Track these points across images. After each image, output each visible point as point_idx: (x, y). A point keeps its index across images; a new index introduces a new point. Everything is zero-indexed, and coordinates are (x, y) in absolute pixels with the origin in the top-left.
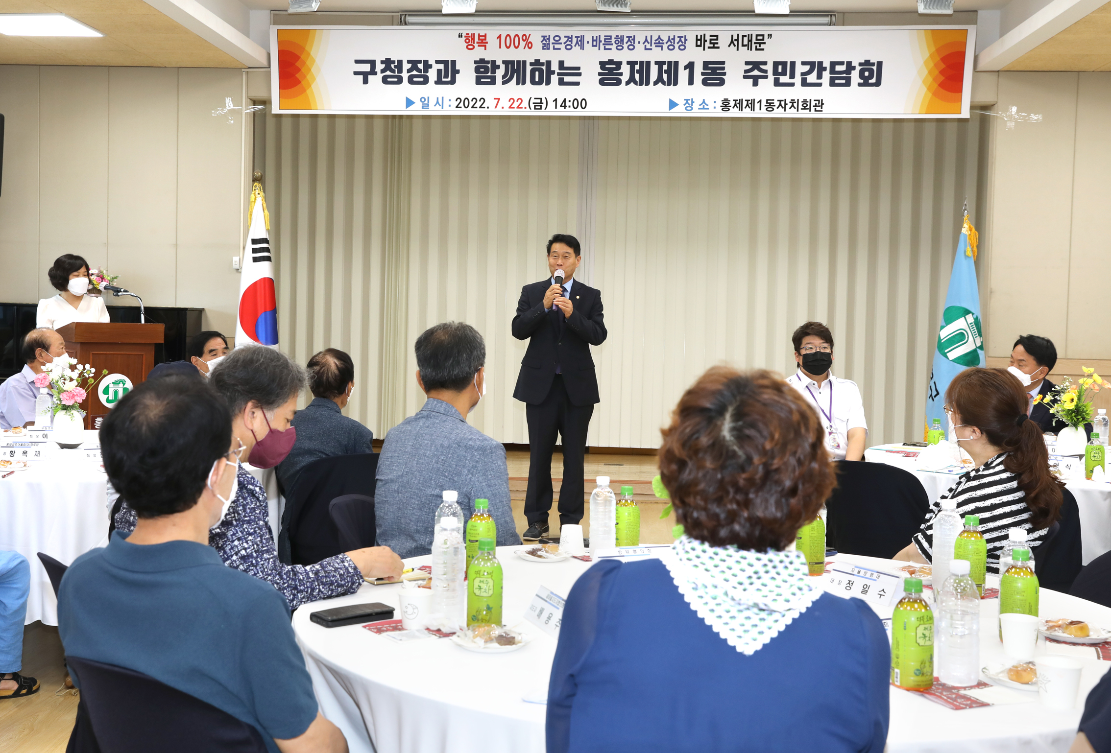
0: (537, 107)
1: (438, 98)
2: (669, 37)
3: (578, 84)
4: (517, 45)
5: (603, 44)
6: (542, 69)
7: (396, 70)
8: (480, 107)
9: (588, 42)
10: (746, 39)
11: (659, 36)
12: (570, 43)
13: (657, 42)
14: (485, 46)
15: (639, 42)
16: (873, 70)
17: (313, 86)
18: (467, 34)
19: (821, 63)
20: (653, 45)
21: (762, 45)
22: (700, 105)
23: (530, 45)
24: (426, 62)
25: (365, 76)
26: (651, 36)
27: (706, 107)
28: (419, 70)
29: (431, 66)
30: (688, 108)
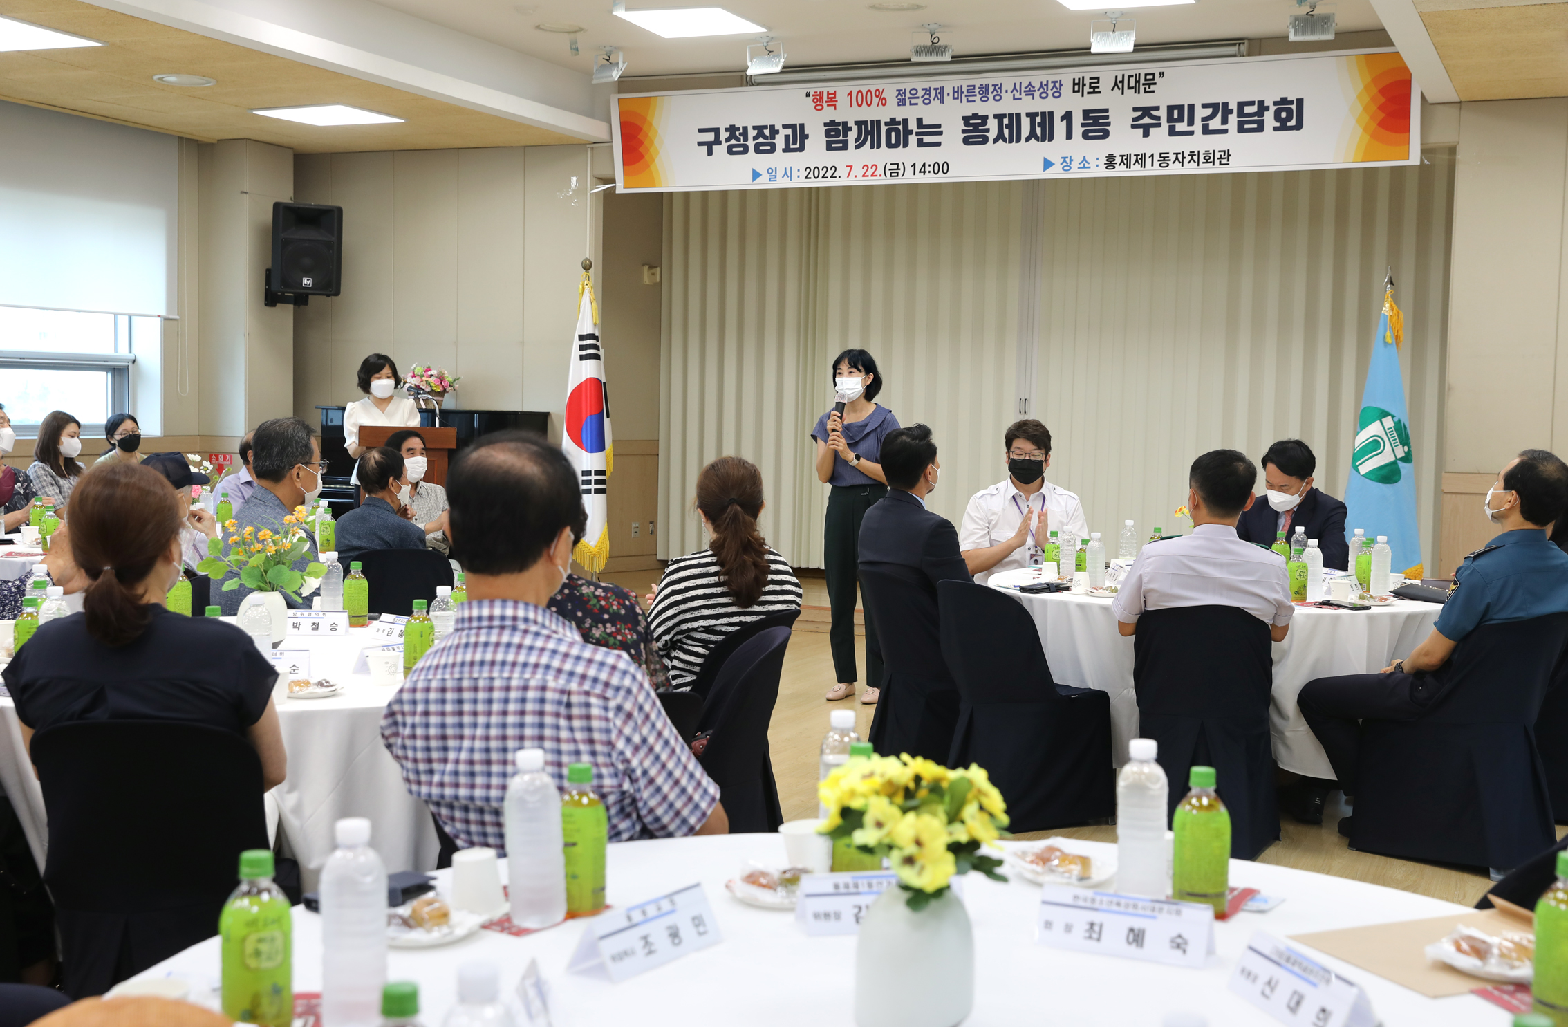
0: (893, 174)
1: (786, 169)
2: (1041, 82)
3: (938, 144)
4: (869, 102)
5: (966, 96)
6: (899, 129)
7: (742, 138)
8: (832, 177)
9: (948, 95)
10: (1132, 80)
11: (1030, 82)
12: (928, 97)
13: (1028, 89)
14: (835, 105)
15: (1007, 91)
16: (1291, 110)
17: (656, 160)
18: (815, 92)
19: (1225, 105)
20: (1023, 94)
21: (1152, 86)
22: (1080, 164)
23: (884, 102)
24: (772, 127)
25: (709, 146)
26: (1021, 83)
27: (1087, 165)
28: (765, 137)
29: (777, 132)
30: (1066, 168)
